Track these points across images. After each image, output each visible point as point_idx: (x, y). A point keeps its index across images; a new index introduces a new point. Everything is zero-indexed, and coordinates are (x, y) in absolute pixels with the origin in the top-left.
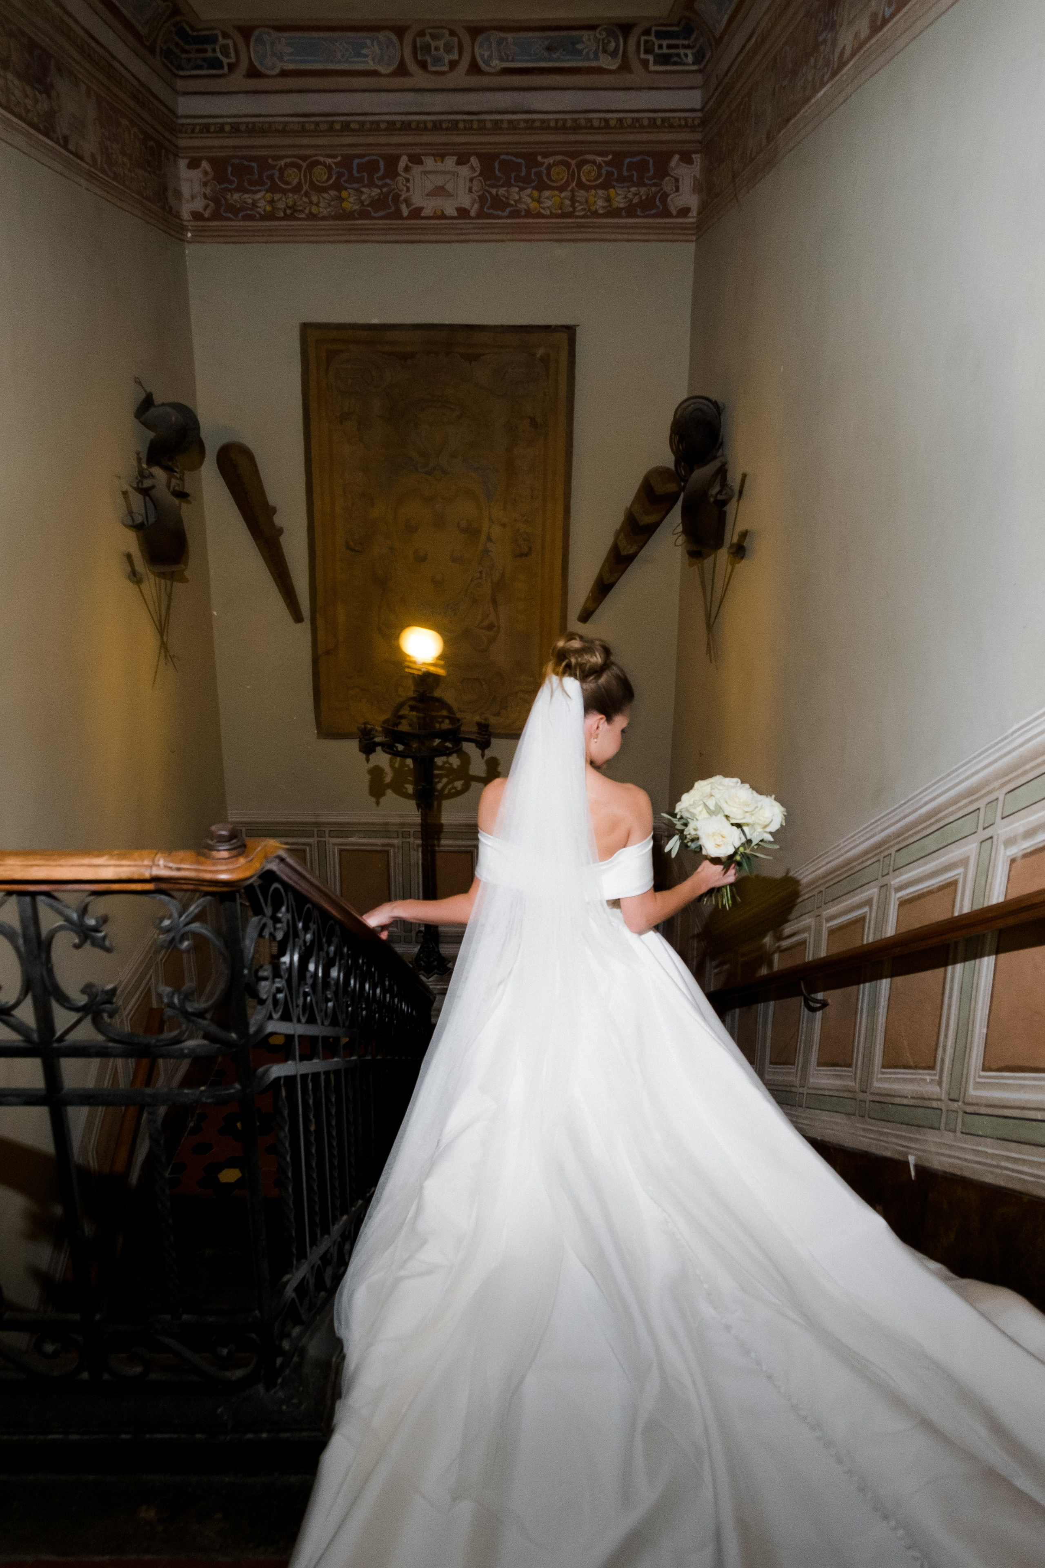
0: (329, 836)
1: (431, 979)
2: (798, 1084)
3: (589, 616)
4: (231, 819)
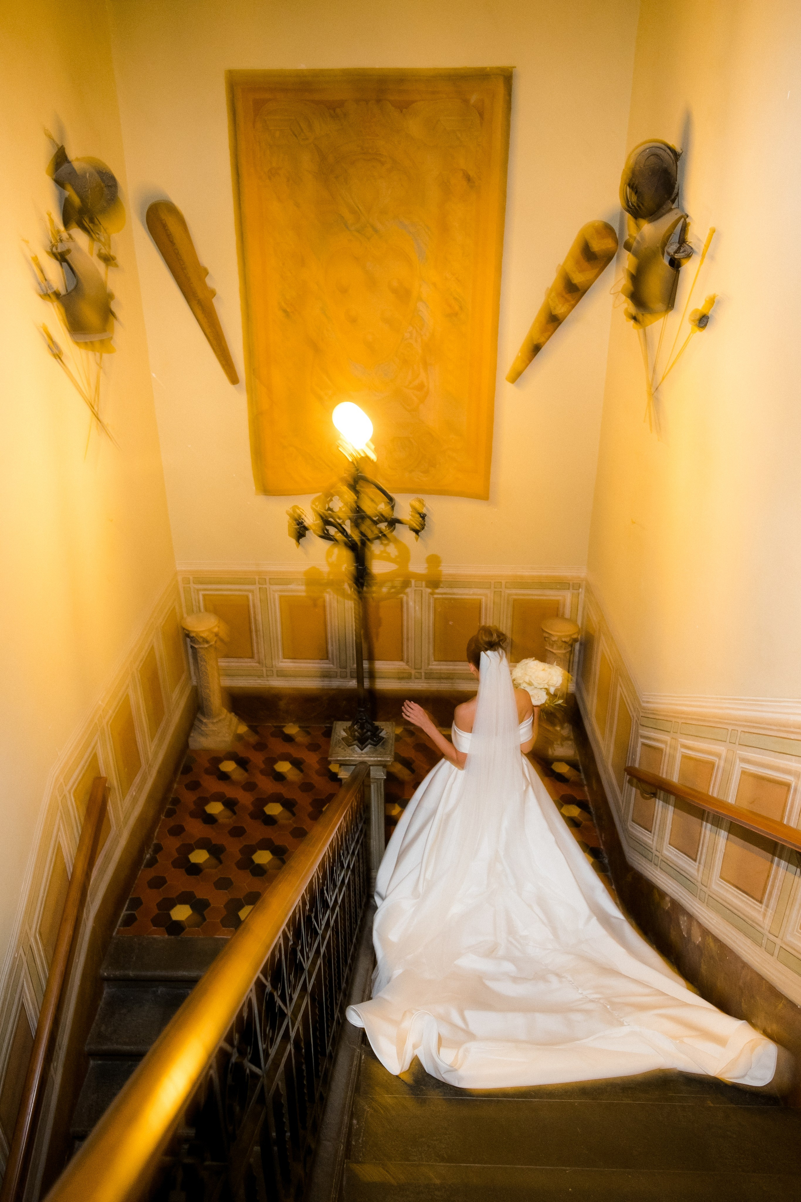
0: (270, 584)
3: (516, 377)
4: (179, 568)
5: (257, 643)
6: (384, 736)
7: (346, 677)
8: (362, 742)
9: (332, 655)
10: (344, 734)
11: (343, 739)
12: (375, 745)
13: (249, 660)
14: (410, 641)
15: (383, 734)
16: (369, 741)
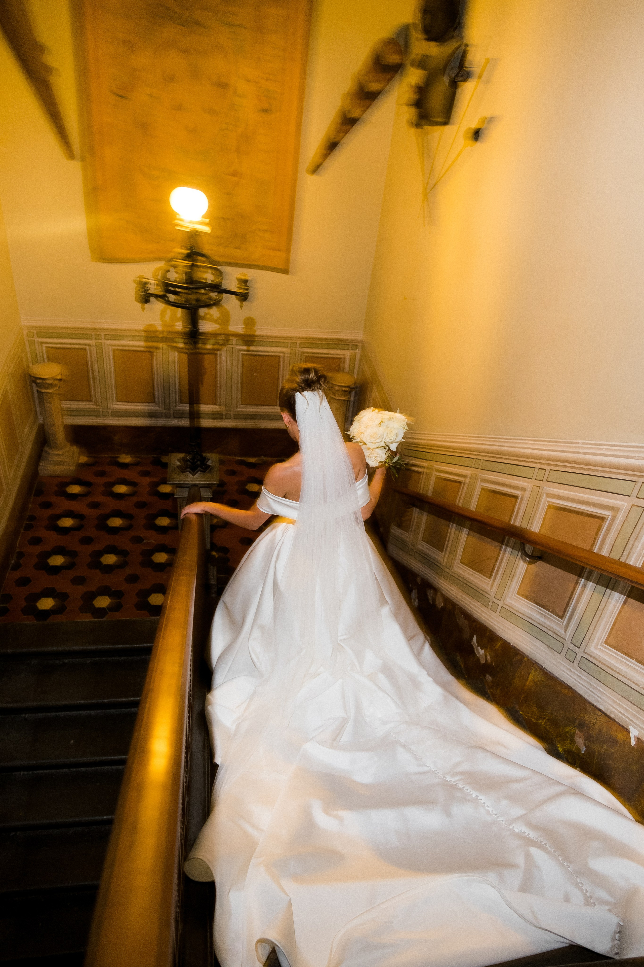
0: (105, 339)
1: (196, 476)
2: (493, 595)
3: (316, 169)
4: (24, 323)
5: (95, 389)
6: (210, 465)
7: (170, 417)
8: (193, 470)
9: (158, 399)
10: (178, 463)
11: (178, 467)
12: (204, 472)
13: (88, 403)
14: (222, 389)
15: (209, 463)
16: (199, 468)
